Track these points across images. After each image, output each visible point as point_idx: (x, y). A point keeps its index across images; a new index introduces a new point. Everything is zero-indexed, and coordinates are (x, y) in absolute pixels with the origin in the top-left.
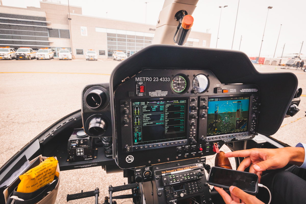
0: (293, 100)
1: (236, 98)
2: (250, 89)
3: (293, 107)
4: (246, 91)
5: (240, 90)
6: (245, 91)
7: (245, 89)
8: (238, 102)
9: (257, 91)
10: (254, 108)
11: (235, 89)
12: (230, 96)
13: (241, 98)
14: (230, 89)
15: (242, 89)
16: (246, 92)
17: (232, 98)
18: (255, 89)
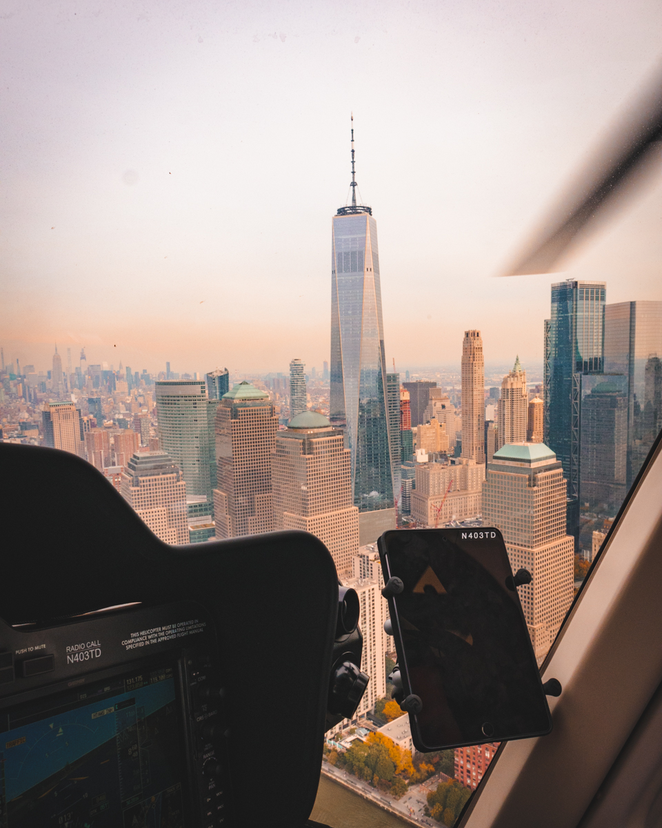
0: (336, 645)
1: (107, 689)
2: (169, 627)
3: (345, 674)
4: (155, 641)
5: (124, 643)
6: (147, 643)
7: (146, 630)
8: (120, 706)
9: (201, 630)
10: (200, 718)
11: (93, 644)
12: (72, 684)
13: (130, 681)
14: (68, 649)
15: (133, 635)
16: (151, 645)
17: (83, 696)
18: (191, 622)
